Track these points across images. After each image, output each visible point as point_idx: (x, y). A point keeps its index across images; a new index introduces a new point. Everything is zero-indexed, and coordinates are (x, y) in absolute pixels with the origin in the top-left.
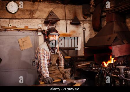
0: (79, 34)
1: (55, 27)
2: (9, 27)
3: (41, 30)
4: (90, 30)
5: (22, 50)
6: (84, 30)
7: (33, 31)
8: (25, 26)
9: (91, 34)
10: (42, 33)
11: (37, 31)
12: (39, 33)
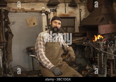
0: (76, 14)
1: (56, 9)
2: (19, 9)
3: (44, 11)
4: (85, 11)
5: (29, 27)
6: (80, 11)
7: (38, 12)
8: (32, 9)
9: (86, 15)
10: (45, 14)
11: (41, 12)
12: (43, 14)
